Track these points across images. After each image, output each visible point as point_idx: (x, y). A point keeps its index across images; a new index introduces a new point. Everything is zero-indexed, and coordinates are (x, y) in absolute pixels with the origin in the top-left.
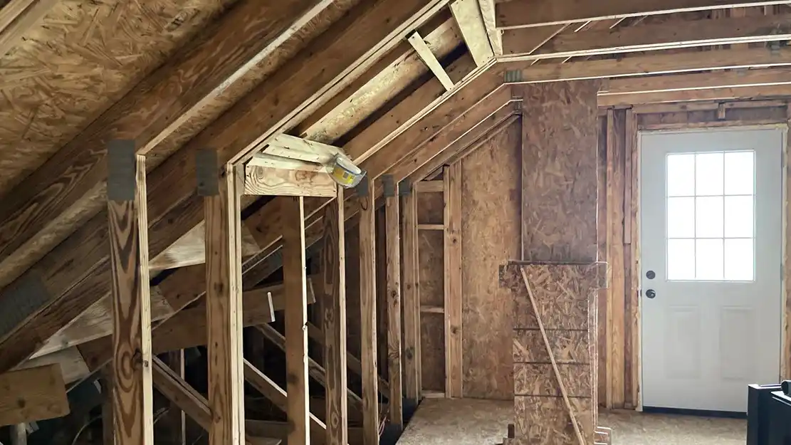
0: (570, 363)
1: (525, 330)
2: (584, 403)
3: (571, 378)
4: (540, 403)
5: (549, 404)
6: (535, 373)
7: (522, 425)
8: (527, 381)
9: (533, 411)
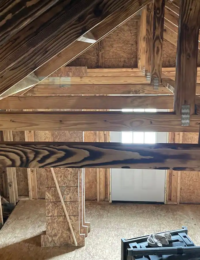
0: (70, 201)
1: (51, 187)
2: (76, 218)
3: (71, 208)
4: (57, 219)
5: (61, 219)
6: (55, 206)
7: (49, 229)
8: (52, 210)
9: (54, 223)
